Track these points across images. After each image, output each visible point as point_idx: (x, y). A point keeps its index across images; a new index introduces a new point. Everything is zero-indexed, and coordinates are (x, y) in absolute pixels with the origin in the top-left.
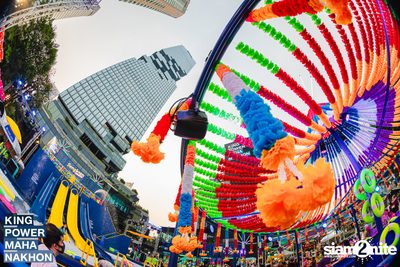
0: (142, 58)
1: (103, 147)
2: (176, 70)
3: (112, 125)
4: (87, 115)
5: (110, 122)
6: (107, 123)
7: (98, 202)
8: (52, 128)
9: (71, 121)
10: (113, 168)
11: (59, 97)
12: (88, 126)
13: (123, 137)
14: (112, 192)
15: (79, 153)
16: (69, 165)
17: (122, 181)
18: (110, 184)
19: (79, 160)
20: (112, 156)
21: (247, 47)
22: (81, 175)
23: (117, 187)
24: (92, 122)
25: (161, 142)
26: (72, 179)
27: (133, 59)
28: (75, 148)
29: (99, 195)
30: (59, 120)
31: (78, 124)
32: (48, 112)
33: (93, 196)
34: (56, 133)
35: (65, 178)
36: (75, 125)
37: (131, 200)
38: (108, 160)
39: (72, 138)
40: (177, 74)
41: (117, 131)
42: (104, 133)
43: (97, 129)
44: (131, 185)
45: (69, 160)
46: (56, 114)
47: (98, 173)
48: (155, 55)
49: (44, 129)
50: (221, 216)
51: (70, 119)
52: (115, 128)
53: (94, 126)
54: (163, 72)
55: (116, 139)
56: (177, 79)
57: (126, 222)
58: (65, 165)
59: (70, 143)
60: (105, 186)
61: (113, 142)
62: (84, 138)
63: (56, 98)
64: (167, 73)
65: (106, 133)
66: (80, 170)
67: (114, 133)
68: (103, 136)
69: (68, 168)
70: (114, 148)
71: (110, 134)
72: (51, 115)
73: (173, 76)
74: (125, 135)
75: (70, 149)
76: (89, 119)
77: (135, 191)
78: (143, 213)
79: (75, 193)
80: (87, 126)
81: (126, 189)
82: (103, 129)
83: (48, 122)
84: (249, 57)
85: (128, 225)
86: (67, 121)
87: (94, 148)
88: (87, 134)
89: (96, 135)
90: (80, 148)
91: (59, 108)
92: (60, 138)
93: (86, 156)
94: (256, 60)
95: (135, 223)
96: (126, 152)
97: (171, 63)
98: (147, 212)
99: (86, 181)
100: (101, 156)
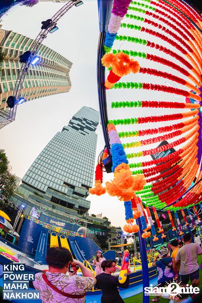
0: (64, 129)
1: (69, 199)
2: (90, 124)
3: (69, 182)
4: (48, 184)
5: (66, 181)
6: (65, 183)
7: (82, 236)
8: (28, 203)
9: (40, 193)
10: (83, 210)
11: (23, 182)
12: (53, 191)
13: (80, 186)
14: (89, 226)
15: (55, 211)
16: (51, 221)
17: (93, 215)
18: (86, 222)
19: (56, 215)
20: (78, 202)
21: (117, 103)
22: (63, 224)
23: (92, 221)
24: (54, 187)
25: (102, 182)
26: (58, 229)
27: (58, 133)
28: (50, 209)
29: (81, 232)
30: (30, 196)
31: (44, 193)
32: (20, 194)
33: (77, 234)
34: (32, 205)
35: (52, 231)
36: (43, 194)
37: (105, 225)
38: (77, 206)
39: (45, 203)
40: (92, 127)
41: (74, 184)
42: (66, 190)
43: (60, 190)
44: (101, 215)
45: (50, 218)
46: (27, 193)
47: (74, 218)
48: (71, 122)
49: (23, 206)
50: (166, 205)
51: (37, 192)
52: (71, 183)
53: (57, 188)
54: (83, 130)
55: (76, 190)
56: (94, 130)
57: (108, 241)
58: (48, 222)
59: (46, 207)
60: (82, 224)
61: (74, 193)
62: (54, 200)
63: (21, 183)
64: (85, 130)
65: (67, 190)
66: (61, 221)
67: (73, 187)
68: (66, 192)
69: (52, 224)
70: (77, 196)
71: (70, 189)
72: (23, 195)
73: (91, 130)
74: (80, 185)
75: (47, 211)
76: (51, 186)
77: (105, 218)
78: (117, 231)
79: (63, 237)
80: (51, 190)
81: (98, 219)
82: (64, 188)
83: (24, 201)
84: (122, 107)
85: (109, 243)
86: (36, 194)
87: (63, 203)
88: (54, 196)
89: (61, 194)
90: (54, 207)
91: (26, 188)
92: (37, 207)
93: (60, 211)
94: (126, 107)
95: (114, 239)
96: (87, 195)
97: (84, 122)
98: (120, 228)
99: (68, 227)
100: (71, 206)
